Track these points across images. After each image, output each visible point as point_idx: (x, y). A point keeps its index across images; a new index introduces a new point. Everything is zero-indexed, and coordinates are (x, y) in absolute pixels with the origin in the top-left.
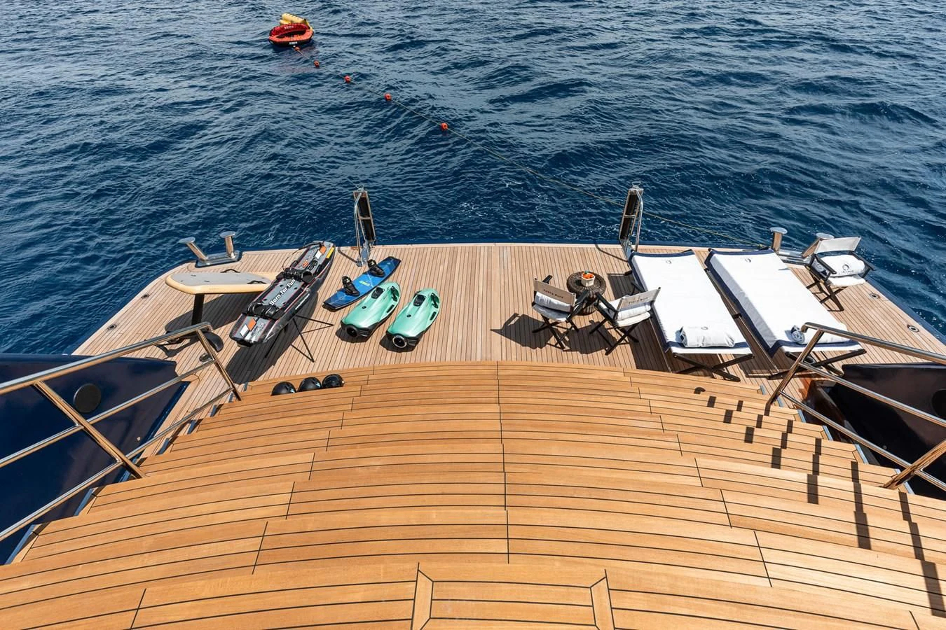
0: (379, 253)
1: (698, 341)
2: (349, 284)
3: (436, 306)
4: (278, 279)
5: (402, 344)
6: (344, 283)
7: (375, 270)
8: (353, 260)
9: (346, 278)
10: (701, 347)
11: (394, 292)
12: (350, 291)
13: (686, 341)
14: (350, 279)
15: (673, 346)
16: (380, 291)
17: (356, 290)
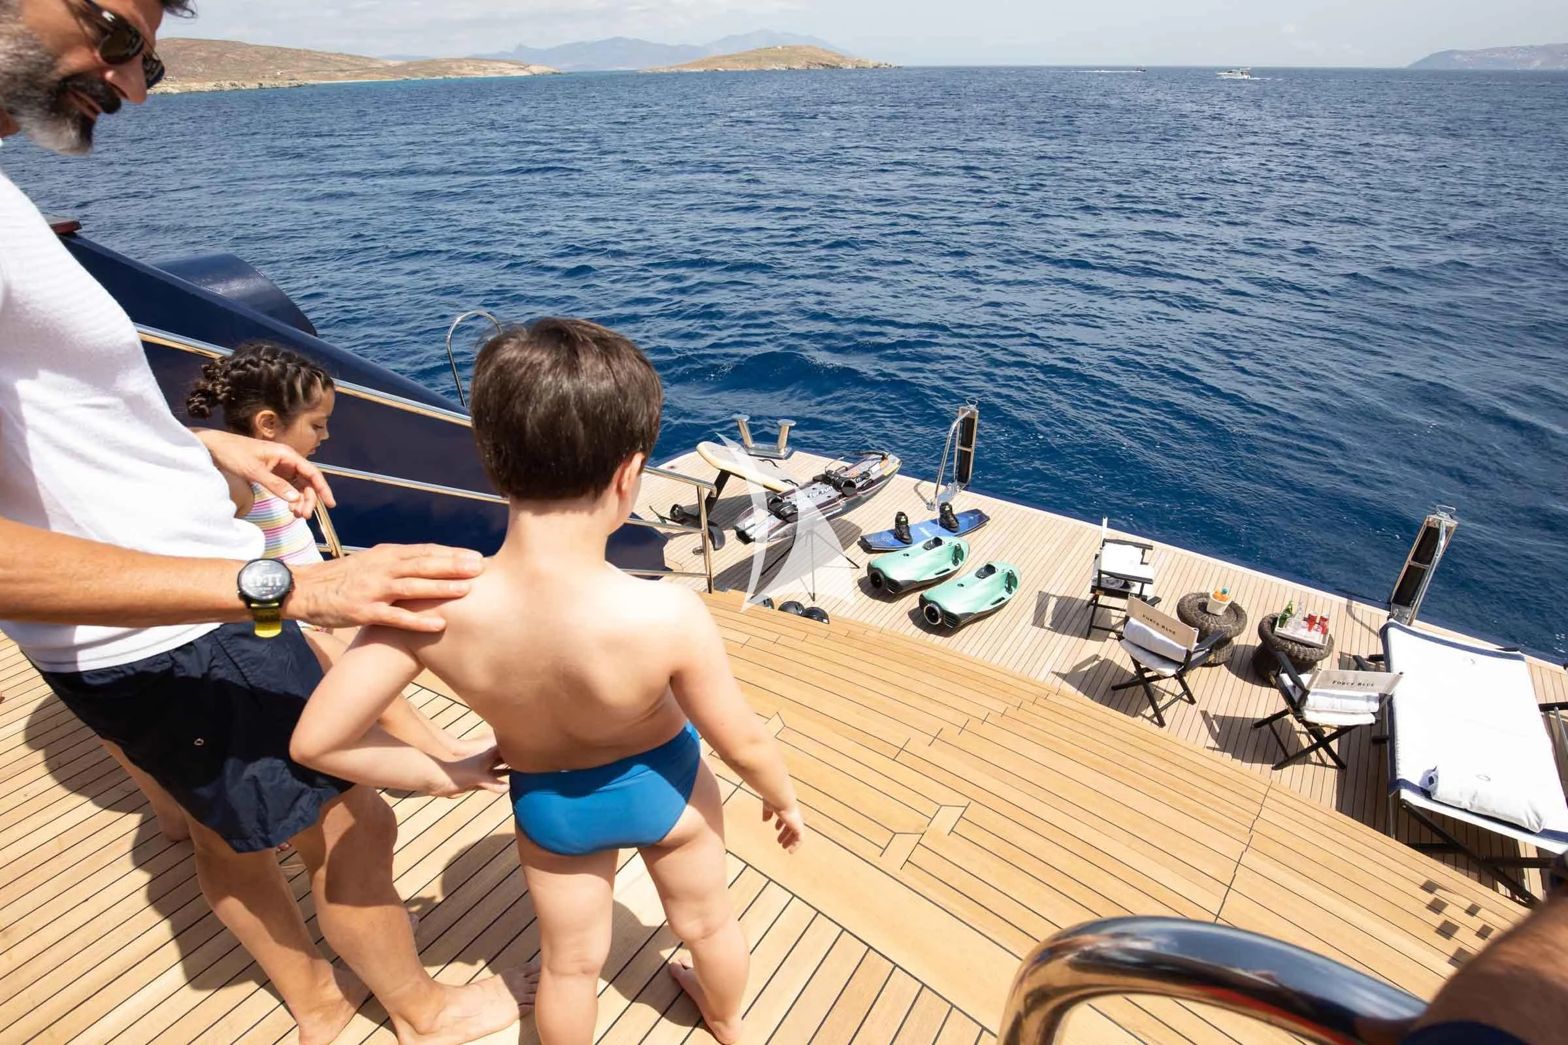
0: (964, 501)
1: (1461, 794)
2: (902, 523)
3: (1009, 590)
4: (815, 480)
5: (935, 619)
6: (898, 521)
7: (947, 521)
8: (924, 500)
9: (901, 514)
10: (1466, 810)
11: (958, 554)
12: (902, 533)
13: (1436, 788)
14: (907, 518)
15: (1406, 788)
16: (938, 542)
17: (909, 535)
